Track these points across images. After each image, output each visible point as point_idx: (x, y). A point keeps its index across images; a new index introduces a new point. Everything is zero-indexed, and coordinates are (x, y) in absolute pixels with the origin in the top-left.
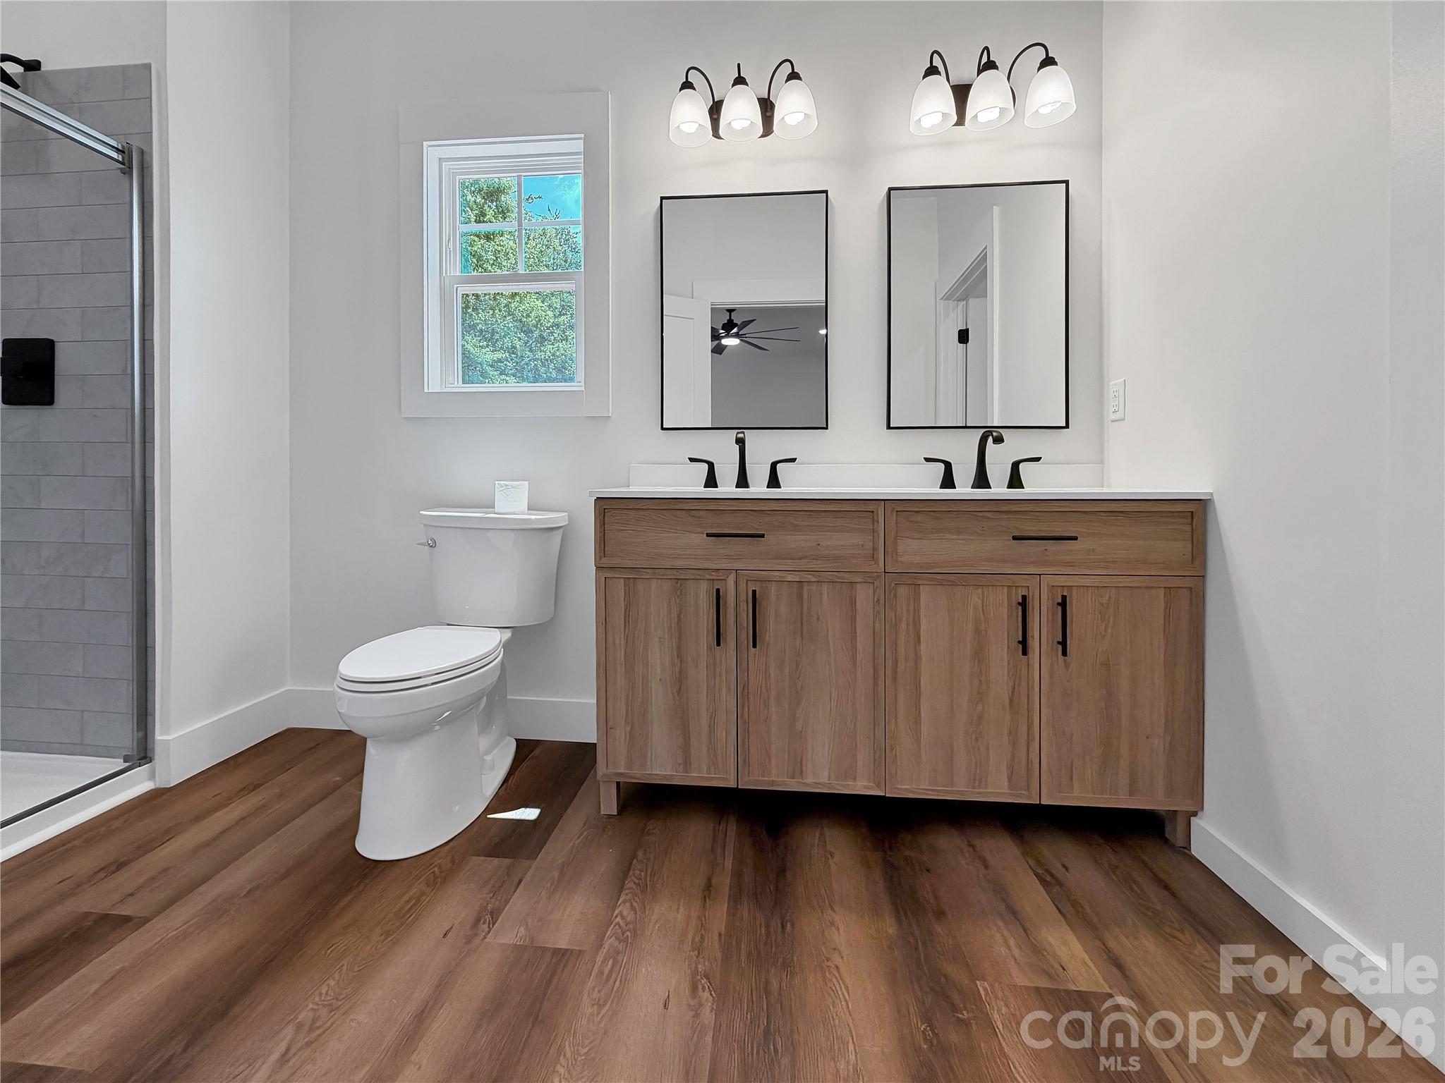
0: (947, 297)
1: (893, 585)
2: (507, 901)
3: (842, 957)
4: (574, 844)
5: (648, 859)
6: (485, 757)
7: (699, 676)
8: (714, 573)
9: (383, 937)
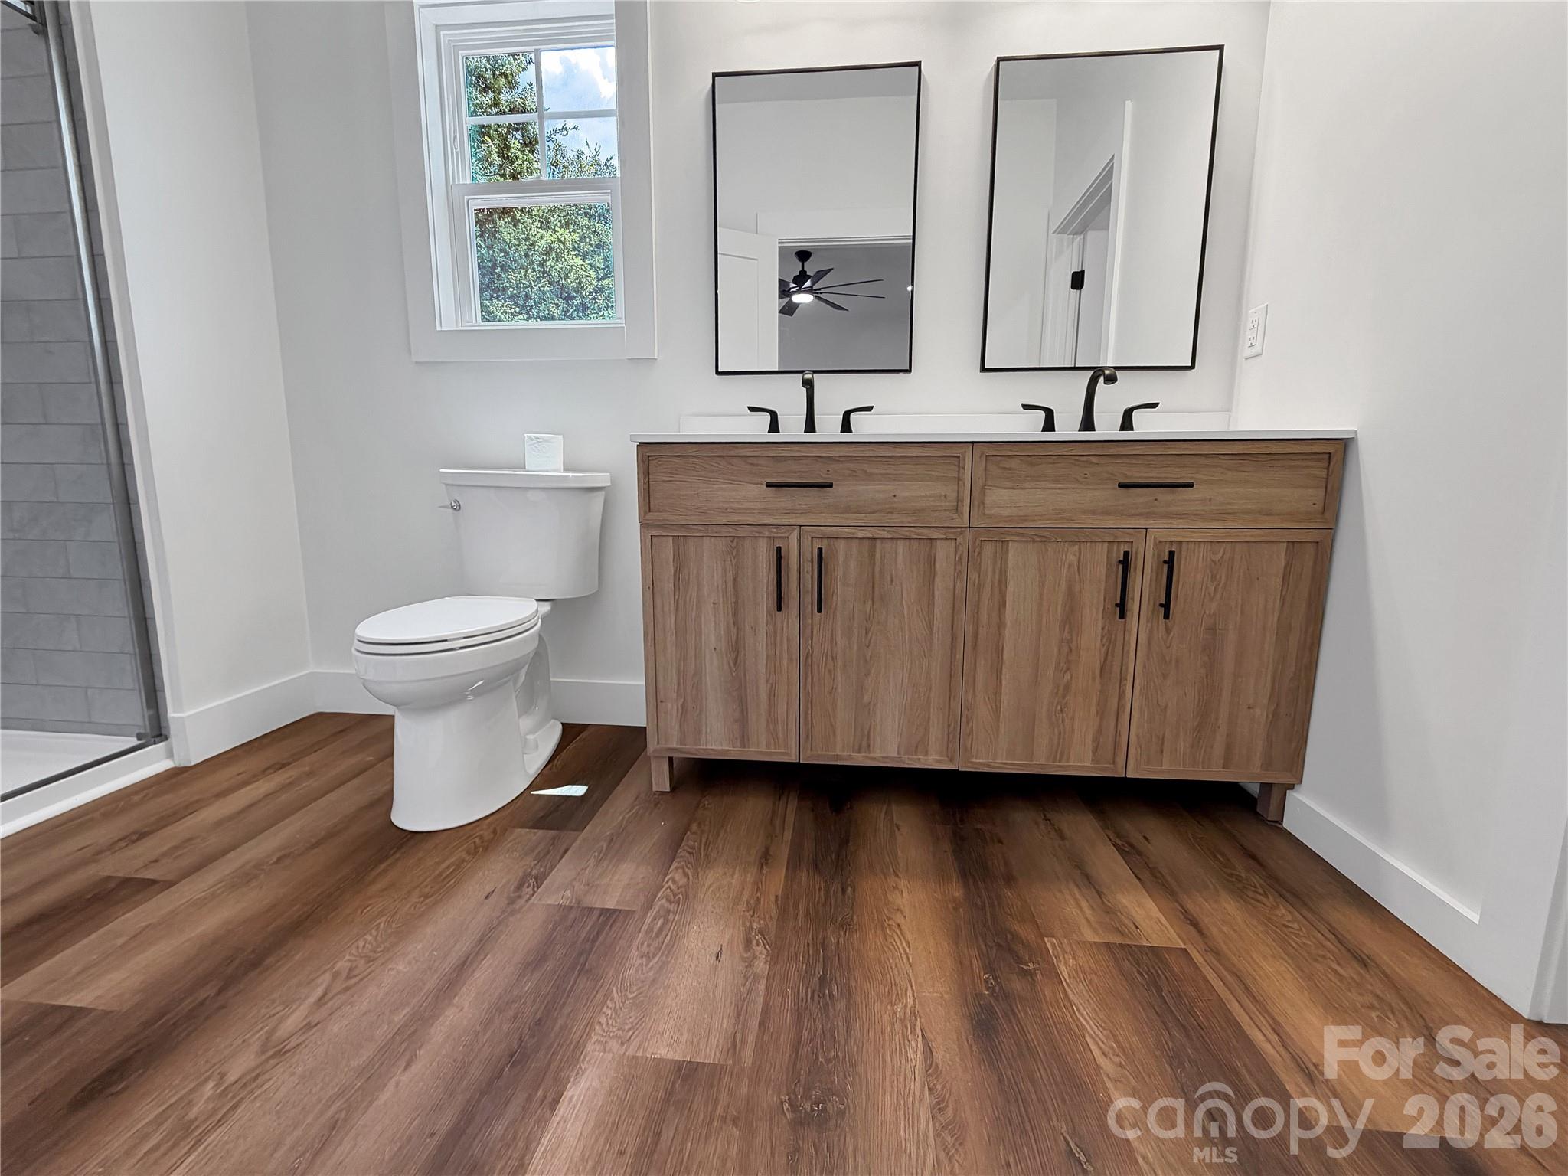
0: (1062, 230)
1: (978, 542)
2: (552, 868)
3: (905, 917)
4: (623, 818)
5: (703, 832)
6: (528, 737)
7: (757, 645)
8: (775, 530)
9: (422, 899)
